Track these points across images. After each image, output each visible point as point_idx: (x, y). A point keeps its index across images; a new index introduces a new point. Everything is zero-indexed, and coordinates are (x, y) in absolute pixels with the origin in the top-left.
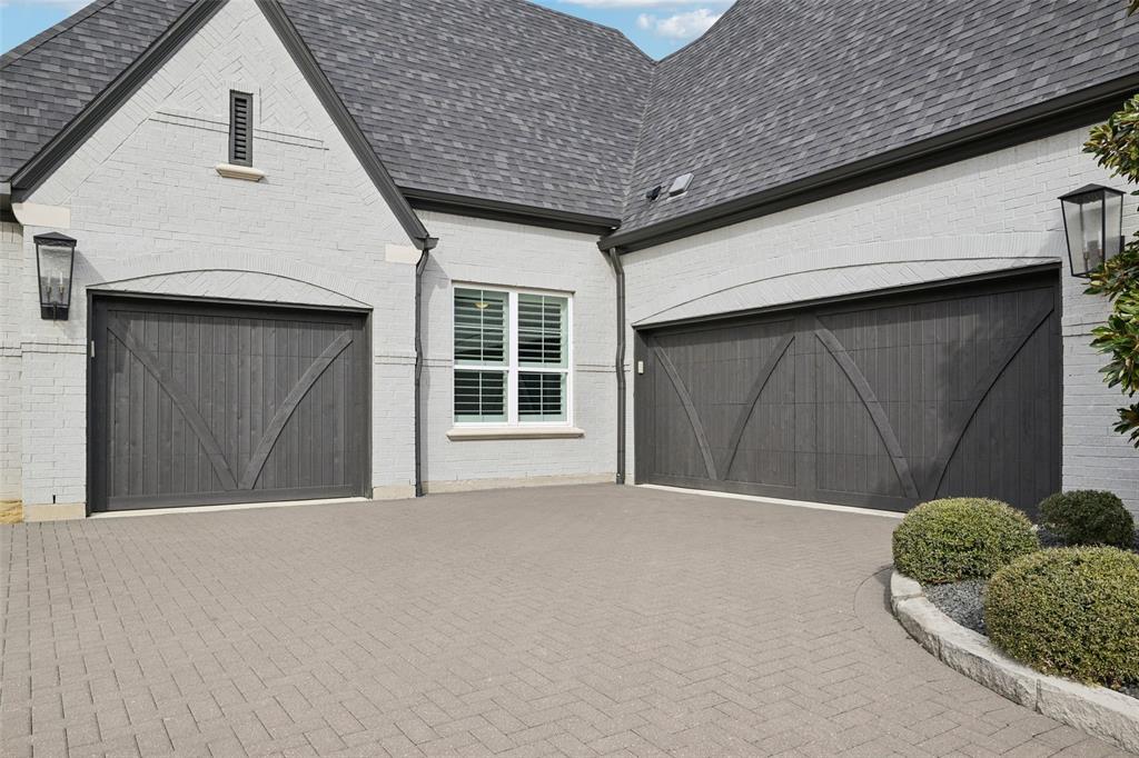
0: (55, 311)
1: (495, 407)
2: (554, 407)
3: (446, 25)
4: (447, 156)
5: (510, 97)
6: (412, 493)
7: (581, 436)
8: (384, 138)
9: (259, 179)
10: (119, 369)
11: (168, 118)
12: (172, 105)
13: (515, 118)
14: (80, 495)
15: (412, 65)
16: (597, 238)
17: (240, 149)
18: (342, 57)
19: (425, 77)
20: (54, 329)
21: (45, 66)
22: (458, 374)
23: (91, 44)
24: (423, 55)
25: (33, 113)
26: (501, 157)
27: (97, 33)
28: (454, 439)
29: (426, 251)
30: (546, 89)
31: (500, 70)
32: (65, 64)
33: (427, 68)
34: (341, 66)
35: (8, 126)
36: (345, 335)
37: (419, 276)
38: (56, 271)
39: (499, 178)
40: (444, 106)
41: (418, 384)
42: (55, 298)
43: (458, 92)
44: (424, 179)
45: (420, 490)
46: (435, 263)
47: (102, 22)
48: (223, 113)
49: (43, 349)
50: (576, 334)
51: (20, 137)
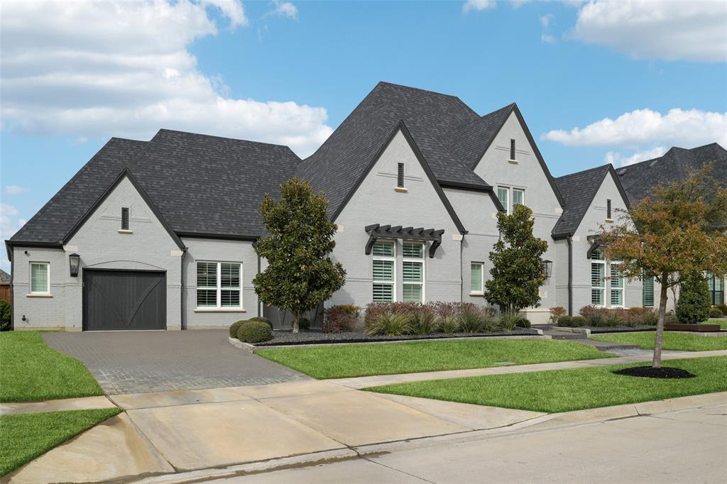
0: (74, 275)
1: (213, 302)
2: (236, 302)
3: (205, 160)
4: (196, 218)
5: (226, 189)
6: (180, 329)
7: (245, 312)
8: (174, 213)
9: (131, 233)
10: (91, 290)
11: (105, 218)
12: (105, 214)
13: (226, 198)
14: (81, 325)
15: (188, 181)
16: (252, 243)
17: (125, 224)
18: (162, 183)
19: (193, 186)
20: (74, 280)
21: (68, 197)
22: (198, 291)
23: (81, 186)
24: (194, 176)
25: (66, 214)
26: (217, 216)
27: (83, 182)
28: (196, 312)
29: (185, 252)
30: (243, 183)
31: (225, 177)
32: (74, 195)
33: (194, 181)
34: (162, 186)
35: (59, 219)
36: (158, 279)
37: (183, 260)
38: (74, 264)
39: (214, 224)
40: (199, 197)
41: (182, 294)
42: (74, 271)
43: (205, 190)
44: (186, 227)
45: (183, 328)
46: (189, 254)
47: (84, 177)
48: (120, 215)
49: (71, 285)
50: (244, 277)
51: (62, 222)
